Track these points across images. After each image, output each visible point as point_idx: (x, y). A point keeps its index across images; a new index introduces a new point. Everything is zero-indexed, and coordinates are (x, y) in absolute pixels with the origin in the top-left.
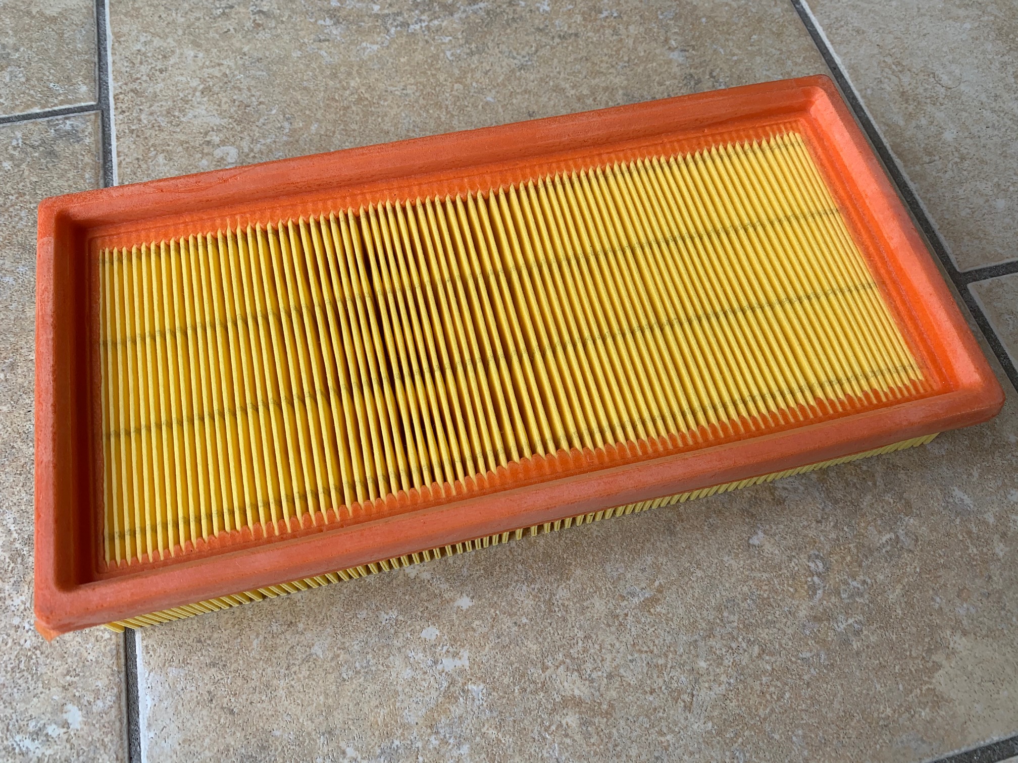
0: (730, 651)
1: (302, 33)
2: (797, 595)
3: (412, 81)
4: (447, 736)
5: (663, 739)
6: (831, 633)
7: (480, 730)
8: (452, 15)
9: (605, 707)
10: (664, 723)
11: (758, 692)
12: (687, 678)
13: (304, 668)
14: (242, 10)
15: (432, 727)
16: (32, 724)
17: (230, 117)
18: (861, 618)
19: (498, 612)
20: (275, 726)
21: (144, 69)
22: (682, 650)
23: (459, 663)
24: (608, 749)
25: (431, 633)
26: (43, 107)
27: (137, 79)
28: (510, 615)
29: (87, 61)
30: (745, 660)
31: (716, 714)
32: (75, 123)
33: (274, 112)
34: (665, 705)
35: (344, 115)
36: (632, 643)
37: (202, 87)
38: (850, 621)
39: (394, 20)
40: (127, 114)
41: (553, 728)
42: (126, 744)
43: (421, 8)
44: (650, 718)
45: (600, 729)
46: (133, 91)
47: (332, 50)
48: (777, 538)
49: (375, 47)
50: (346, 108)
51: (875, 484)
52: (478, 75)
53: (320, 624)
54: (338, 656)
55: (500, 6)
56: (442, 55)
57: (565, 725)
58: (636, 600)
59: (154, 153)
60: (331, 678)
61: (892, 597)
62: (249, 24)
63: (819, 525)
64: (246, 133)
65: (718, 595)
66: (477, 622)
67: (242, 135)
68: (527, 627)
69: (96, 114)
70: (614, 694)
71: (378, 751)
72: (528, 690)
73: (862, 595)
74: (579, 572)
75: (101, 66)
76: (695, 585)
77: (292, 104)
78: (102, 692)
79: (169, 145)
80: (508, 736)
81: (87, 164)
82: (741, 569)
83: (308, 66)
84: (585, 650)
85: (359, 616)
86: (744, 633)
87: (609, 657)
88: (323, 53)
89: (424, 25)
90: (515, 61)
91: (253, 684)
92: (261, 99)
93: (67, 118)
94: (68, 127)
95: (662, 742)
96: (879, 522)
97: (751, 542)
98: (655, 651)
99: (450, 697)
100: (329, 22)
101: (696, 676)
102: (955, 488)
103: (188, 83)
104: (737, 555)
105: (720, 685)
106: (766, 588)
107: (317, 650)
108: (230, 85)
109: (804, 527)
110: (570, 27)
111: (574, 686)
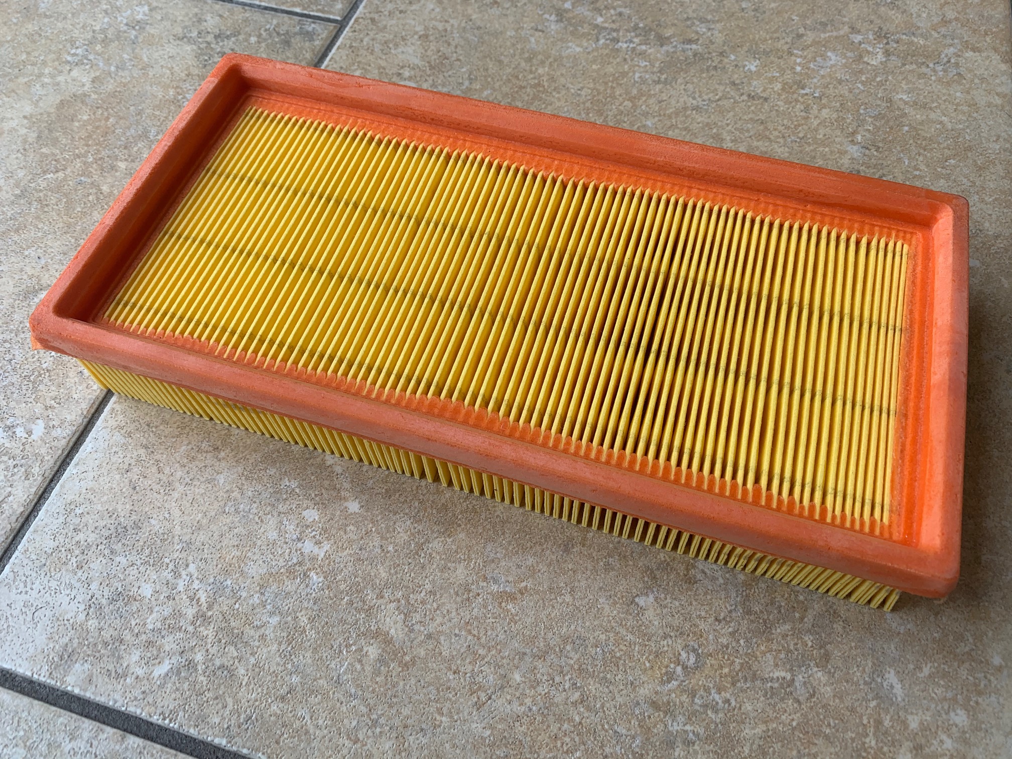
0: (551, 682)
1: (525, 19)
2: (650, 672)
3: (592, 86)
4: (269, 601)
5: (438, 718)
6: (660, 727)
7: (295, 612)
8: (662, 46)
9: (407, 658)
10: (448, 704)
11: (552, 734)
12: (495, 680)
13: (203, 486)
15: (263, 587)
16: (11, 419)
17: (428, 62)
18: (701, 731)
19: (373, 529)
20: (155, 516)
21: (390, 6)
22: (507, 654)
23: (316, 551)
24: (385, 694)
25: (312, 515)
26: (304, 9)
27: (381, 12)
28: (382, 538)
30: (559, 698)
31: (500, 727)
32: (317, 28)
33: (464, 70)
34: (460, 690)
35: (517, 92)
36: (467, 621)
37: (422, 33)
38: (688, 728)
39: (609, 34)
40: (356, 34)
41: (354, 648)
42: (56, 469)
43: (638, 32)
44: (439, 692)
45: (390, 674)
46: (373, 20)
47: (542, 40)
48: (665, 611)
49: (578, 49)
50: (521, 87)
51: (802, 619)
52: (652, 101)
53: (237, 461)
54: (233, 492)
55: (709, 53)
56: (631, 74)
57: (364, 652)
58: (494, 588)
59: (356, 67)
60: (217, 505)
61: (747, 732)
63: (717, 623)
64: (431, 78)
65: (573, 627)
66: (352, 527)
67: (428, 78)
68: (388, 555)
69: (335, 27)
70: (422, 653)
71: (212, 580)
72: (355, 605)
73: (716, 712)
74: (462, 536)
76: (557, 606)
77: (482, 70)
78: (66, 424)
79: (370, 66)
80: (313, 632)
81: (306, 59)
82: (611, 618)
83: (513, 45)
84: (423, 602)
85: (268, 471)
86: (574, 676)
87: (439, 620)
88: (533, 40)
89: (632, 45)
90: (694, 102)
91: (161, 476)
92: (461, 58)
93: (313, 22)
94: (310, 29)
95: (435, 719)
96: (782, 656)
97: (637, 600)
98: (483, 640)
99: (291, 572)
100: (553, 18)
101: (504, 683)
102: (892, 672)
103: (415, 26)
104: (615, 603)
105: (521, 705)
106: (624, 648)
108: (444, 39)
109: (699, 617)
110: (764, 91)
111: (394, 625)
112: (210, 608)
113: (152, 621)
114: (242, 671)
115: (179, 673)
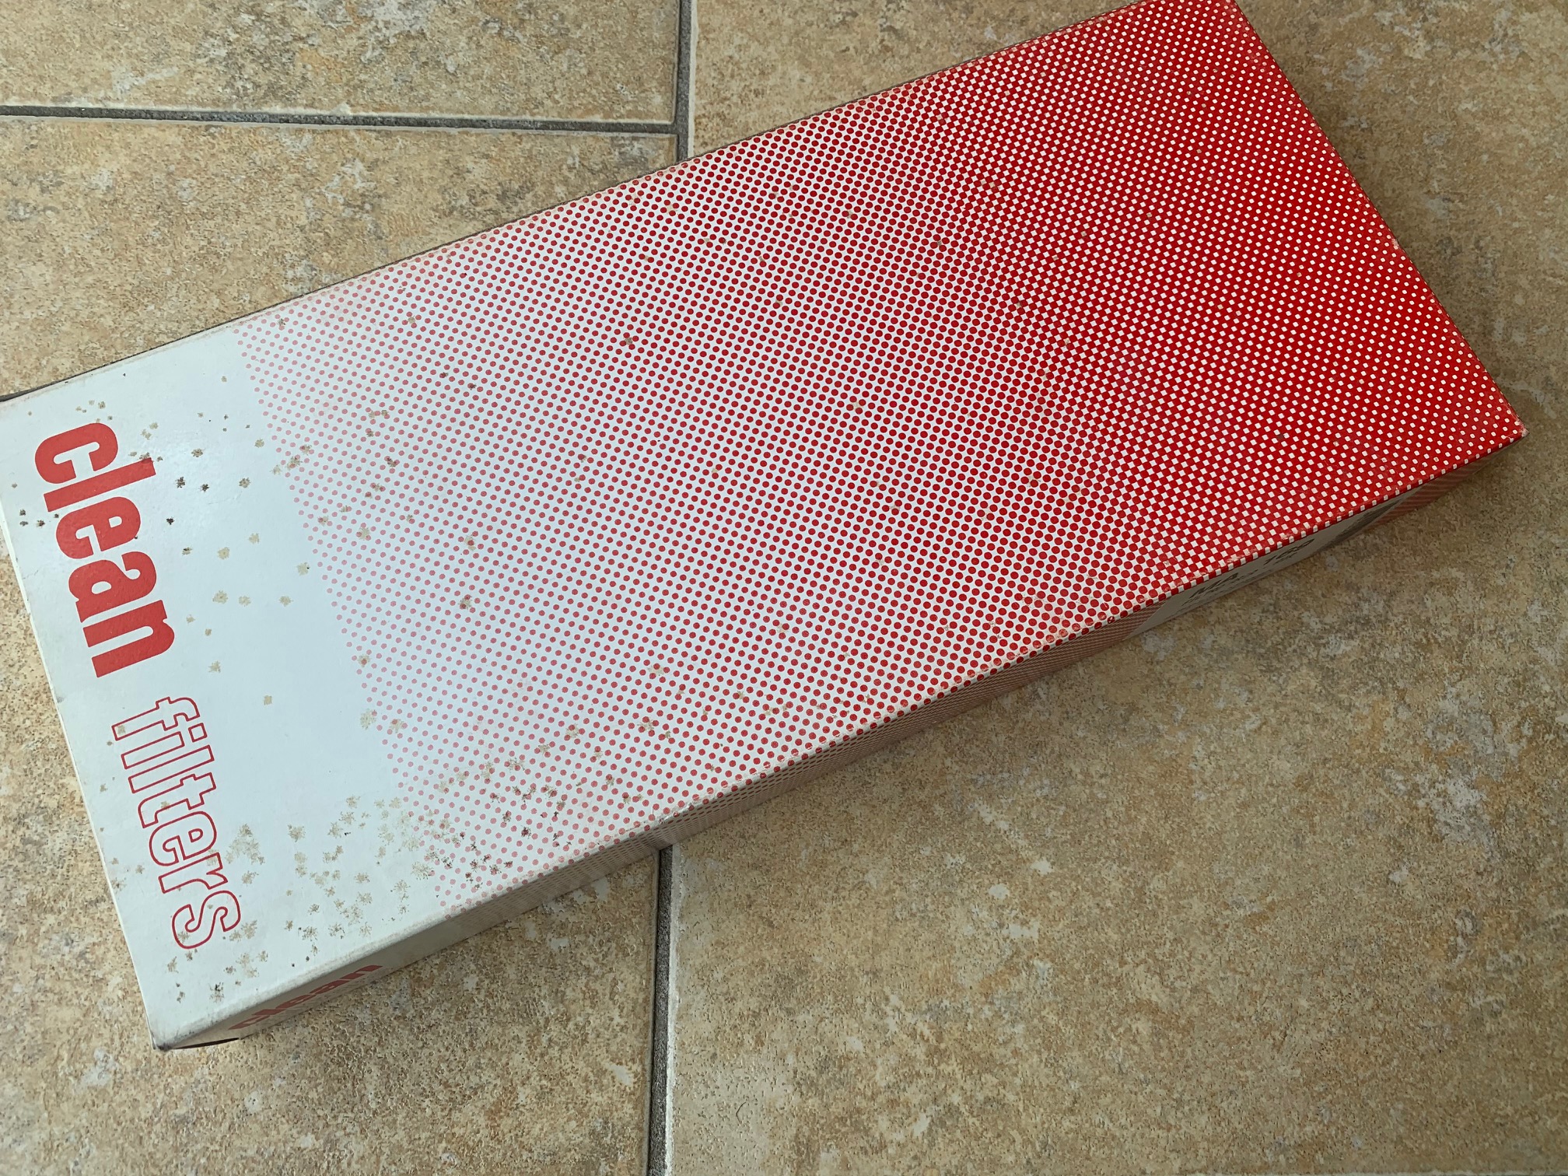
0: (1339, 996)
2: (1432, 953)
4: (1003, 1009)
5: (1242, 1073)
6: (1463, 1006)
7: (1039, 1012)
9: (1183, 1021)
10: (1246, 1056)
11: (1362, 1050)
12: (1282, 1014)
13: (854, 895)
14: (868, 21)
15: (988, 995)
18: (1504, 998)
19: (1080, 887)
20: (816, 951)
21: (736, 86)
22: (1283, 981)
23: (1027, 933)
24: (1177, 1068)
25: (1000, 891)
26: (607, 114)
27: (726, 99)
28: (1094, 895)
29: (664, 59)
30: (1354, 1011)
31: (1308, 1061)
32: (645, 148)
34: (1252, 1038)
36: (1227, 959)
38: (1490, 998)
41: (1121, 1030)
42: (654, 929)
44: (1231, 1047)
45: (1172, 1044)
46: (720, 115)
48: (1423, 880)
53: (878, 850)
54: (894, 891)
57: (1134, 1030)
58: (1241, 912)
60: (883, 913)
61: (1547, 984)
62: (874, 45)
65: (1338, 929)
66: (1054, 893)
68: (1110, 912)
69: (670, 140)
70: (1196, 1010)
71: (925, 1007)
72: (1100, 982)
73: (1511, 973)
74: (1180, 864)
75: (682, 72)
76: (1313, 911)
80: (1069, 1027)
82: (1373, 907)
84: (1172, 954)
85: (922, 852)
86: (1360, 981)
87: (1197, 968)
91: (796, 898)
93: (634, 139)
95: (1240, 1076)
97: (1391, 877)
98: (1252, 975)
99: (1012, 968)
101: (1294, 1014)
104: (1370, 888)
105: (1319, 1031)
106: (1397, 935)
107: (871, 878)
111: (1151, 990)
112: (940, 1039)
113: (882, 1077)
114: (1011, 1097)
115: (943, 1124)
